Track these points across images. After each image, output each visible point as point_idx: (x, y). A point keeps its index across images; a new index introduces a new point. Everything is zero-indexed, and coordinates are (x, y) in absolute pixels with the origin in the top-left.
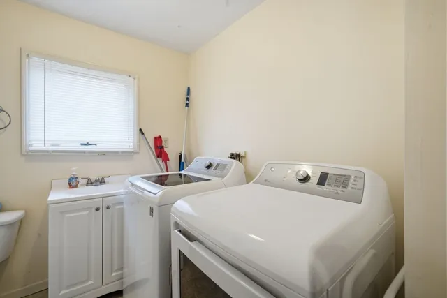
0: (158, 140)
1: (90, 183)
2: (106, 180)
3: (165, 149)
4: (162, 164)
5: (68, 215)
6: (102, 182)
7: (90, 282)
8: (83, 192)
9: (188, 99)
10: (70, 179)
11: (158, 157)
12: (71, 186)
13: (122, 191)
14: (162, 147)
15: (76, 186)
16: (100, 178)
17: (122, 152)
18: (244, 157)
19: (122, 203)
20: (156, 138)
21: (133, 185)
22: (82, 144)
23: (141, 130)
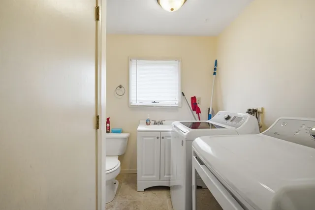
0: (194, 99)
1: (155, 123)
2: (163, 122)
3: (198, 105)
4: (196, 115)
5: (145, 139)
6: (161, 123)
7: (154, 176)
8: (152, 128)
9: (215, 69)
10: (147, 121)
11: (193, 110)
12: (147, 124)
13: (170, 129)
14: (196, 104)
15: (149, 124)
16: (160, 121)
17: (172, 107)
18: (262, 112)
19: (170, 137)
20: (192, 98)
21: (175, 126)
22: (152, 102)
23: (183, 93)
